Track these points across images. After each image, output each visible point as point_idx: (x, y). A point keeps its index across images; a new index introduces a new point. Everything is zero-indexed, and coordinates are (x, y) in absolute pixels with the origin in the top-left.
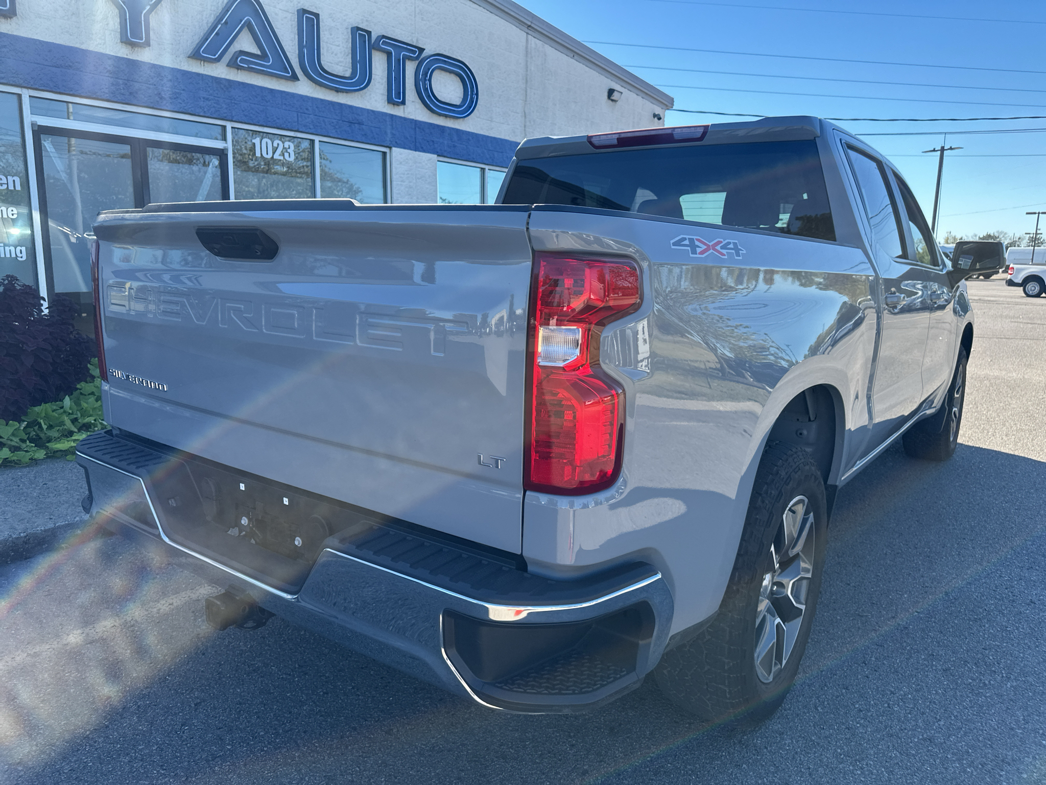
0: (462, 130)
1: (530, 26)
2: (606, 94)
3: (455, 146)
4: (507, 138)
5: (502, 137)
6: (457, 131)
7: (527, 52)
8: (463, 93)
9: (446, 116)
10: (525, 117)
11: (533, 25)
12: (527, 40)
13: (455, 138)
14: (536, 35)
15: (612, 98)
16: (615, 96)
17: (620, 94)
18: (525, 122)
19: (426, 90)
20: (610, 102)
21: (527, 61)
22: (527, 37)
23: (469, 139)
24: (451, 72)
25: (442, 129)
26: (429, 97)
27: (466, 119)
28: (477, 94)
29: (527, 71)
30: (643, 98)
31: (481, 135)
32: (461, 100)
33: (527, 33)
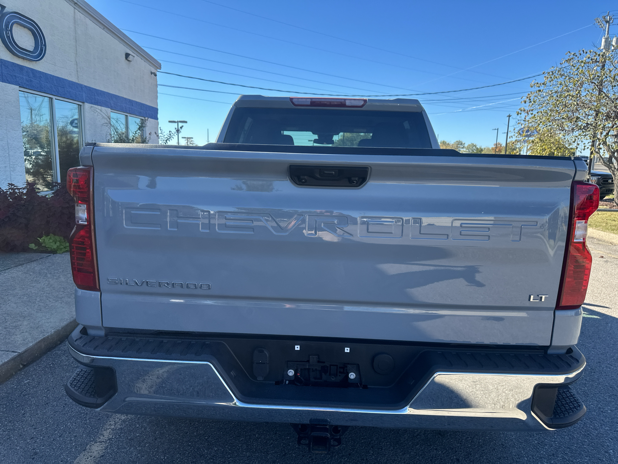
0: (35, 70)
1: (76, 3)
2: (124, 56)
3: (31, 81)
4: (66, 78)
5: (63, 77)
6: (32, 70)
7: (75, 20)
8: (34, 43)
9: (24, 58)
10: (77, 65)
11: (78, 3)
12: (75, 13)
13: (31, 75)
14: (80, 10)
15: (128, 59)
16: (130, 58)
17: (133, 57)
18: (77, 68)
19: (8, 37)
20: (127, 61)
21: (75, 27)
22: (74, 10)
23: (41, 77)
24: (25, 27)
25: (21, 68)
26: (10, 42)
27: (38, 62)
28: (45, 45)
29: (76, 34)
30: (144, 61)
31: (49, 74)
32: (33, 48)
33: (74, 8)
